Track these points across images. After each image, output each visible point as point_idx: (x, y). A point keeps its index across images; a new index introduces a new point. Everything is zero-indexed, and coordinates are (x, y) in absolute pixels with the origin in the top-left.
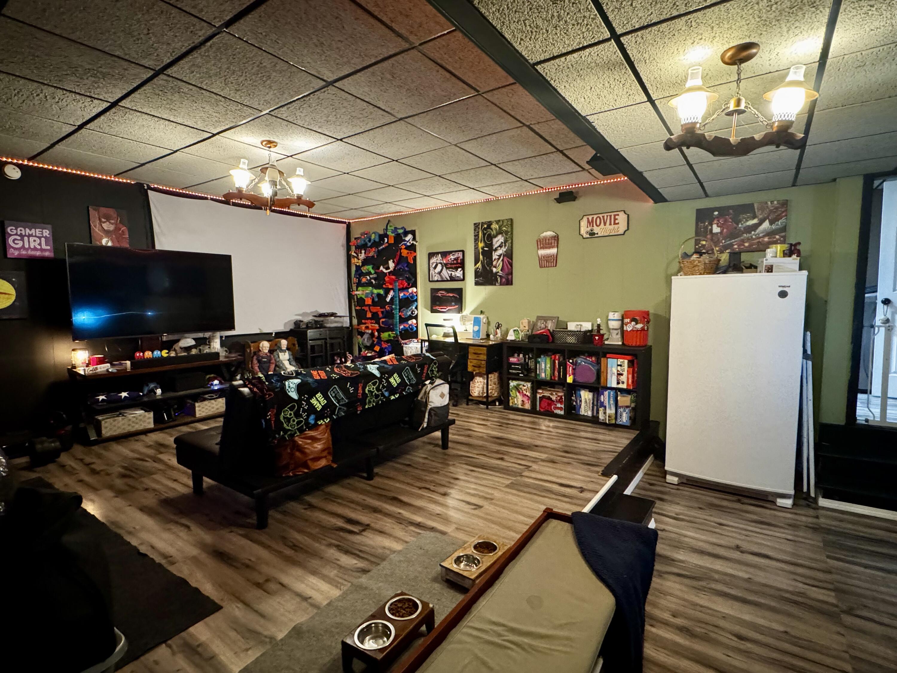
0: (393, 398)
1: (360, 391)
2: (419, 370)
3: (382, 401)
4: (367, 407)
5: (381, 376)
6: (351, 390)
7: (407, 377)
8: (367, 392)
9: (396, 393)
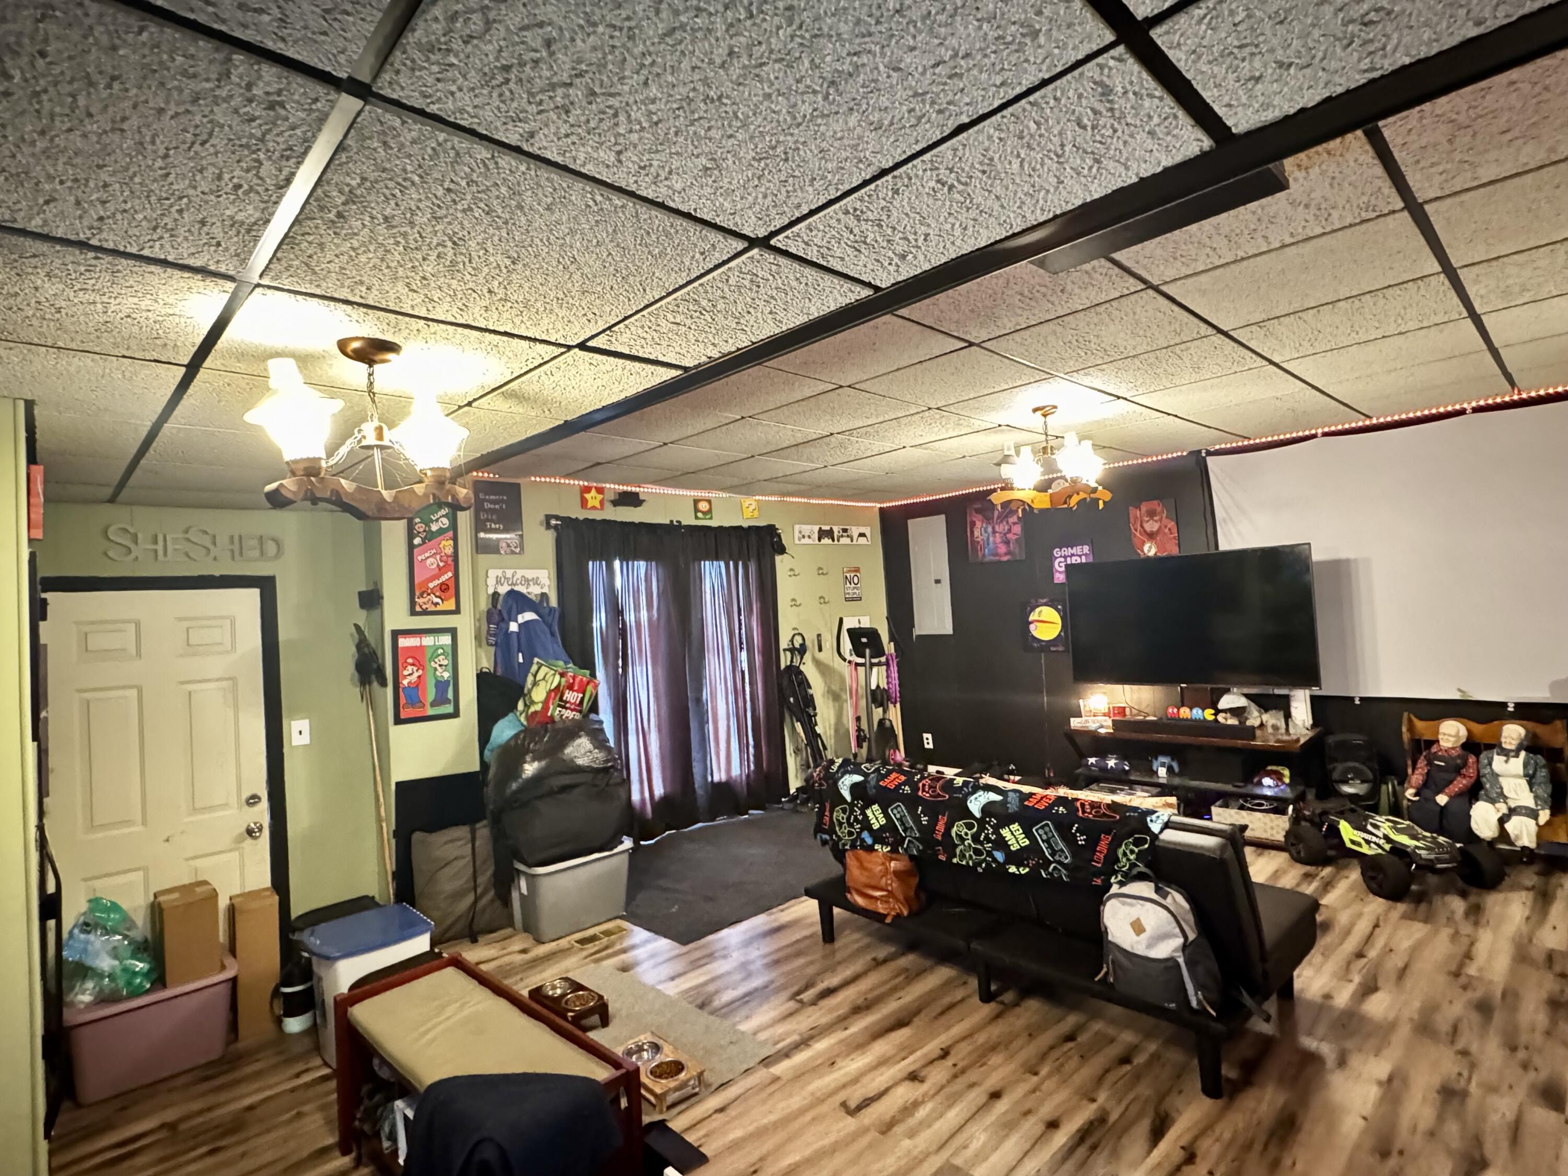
0: (1013, 869)
1: (941, 827)
2: (1081, 840)
3: (988, 864)
4: (955, 861)
5: (983, 818)
6: (924, 820)
7: (1046, 841)
8: (953, 834)
9: (1025, 866)
